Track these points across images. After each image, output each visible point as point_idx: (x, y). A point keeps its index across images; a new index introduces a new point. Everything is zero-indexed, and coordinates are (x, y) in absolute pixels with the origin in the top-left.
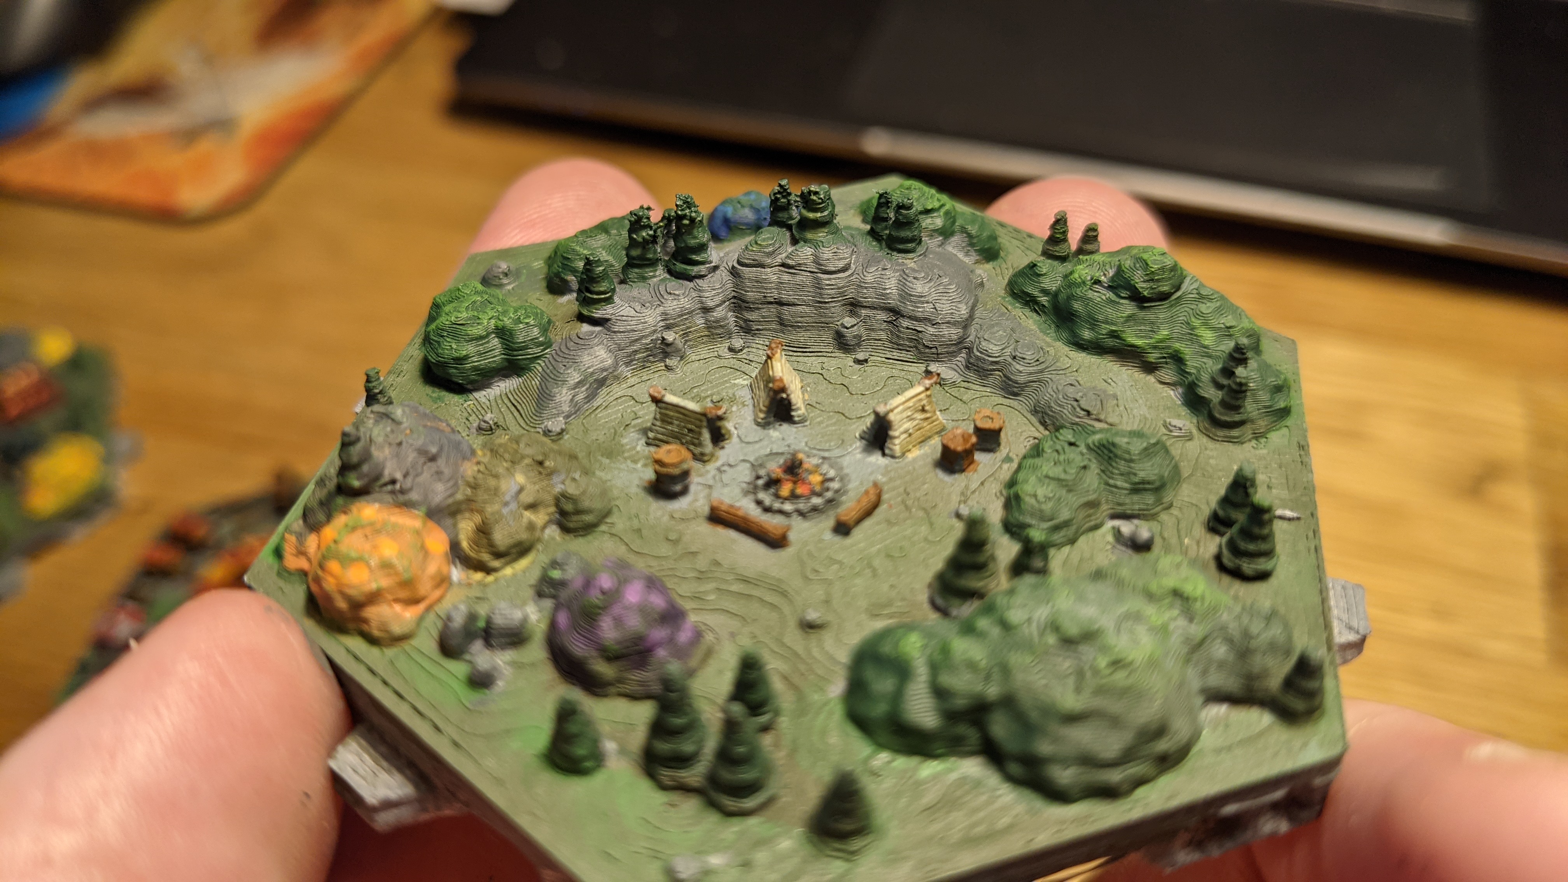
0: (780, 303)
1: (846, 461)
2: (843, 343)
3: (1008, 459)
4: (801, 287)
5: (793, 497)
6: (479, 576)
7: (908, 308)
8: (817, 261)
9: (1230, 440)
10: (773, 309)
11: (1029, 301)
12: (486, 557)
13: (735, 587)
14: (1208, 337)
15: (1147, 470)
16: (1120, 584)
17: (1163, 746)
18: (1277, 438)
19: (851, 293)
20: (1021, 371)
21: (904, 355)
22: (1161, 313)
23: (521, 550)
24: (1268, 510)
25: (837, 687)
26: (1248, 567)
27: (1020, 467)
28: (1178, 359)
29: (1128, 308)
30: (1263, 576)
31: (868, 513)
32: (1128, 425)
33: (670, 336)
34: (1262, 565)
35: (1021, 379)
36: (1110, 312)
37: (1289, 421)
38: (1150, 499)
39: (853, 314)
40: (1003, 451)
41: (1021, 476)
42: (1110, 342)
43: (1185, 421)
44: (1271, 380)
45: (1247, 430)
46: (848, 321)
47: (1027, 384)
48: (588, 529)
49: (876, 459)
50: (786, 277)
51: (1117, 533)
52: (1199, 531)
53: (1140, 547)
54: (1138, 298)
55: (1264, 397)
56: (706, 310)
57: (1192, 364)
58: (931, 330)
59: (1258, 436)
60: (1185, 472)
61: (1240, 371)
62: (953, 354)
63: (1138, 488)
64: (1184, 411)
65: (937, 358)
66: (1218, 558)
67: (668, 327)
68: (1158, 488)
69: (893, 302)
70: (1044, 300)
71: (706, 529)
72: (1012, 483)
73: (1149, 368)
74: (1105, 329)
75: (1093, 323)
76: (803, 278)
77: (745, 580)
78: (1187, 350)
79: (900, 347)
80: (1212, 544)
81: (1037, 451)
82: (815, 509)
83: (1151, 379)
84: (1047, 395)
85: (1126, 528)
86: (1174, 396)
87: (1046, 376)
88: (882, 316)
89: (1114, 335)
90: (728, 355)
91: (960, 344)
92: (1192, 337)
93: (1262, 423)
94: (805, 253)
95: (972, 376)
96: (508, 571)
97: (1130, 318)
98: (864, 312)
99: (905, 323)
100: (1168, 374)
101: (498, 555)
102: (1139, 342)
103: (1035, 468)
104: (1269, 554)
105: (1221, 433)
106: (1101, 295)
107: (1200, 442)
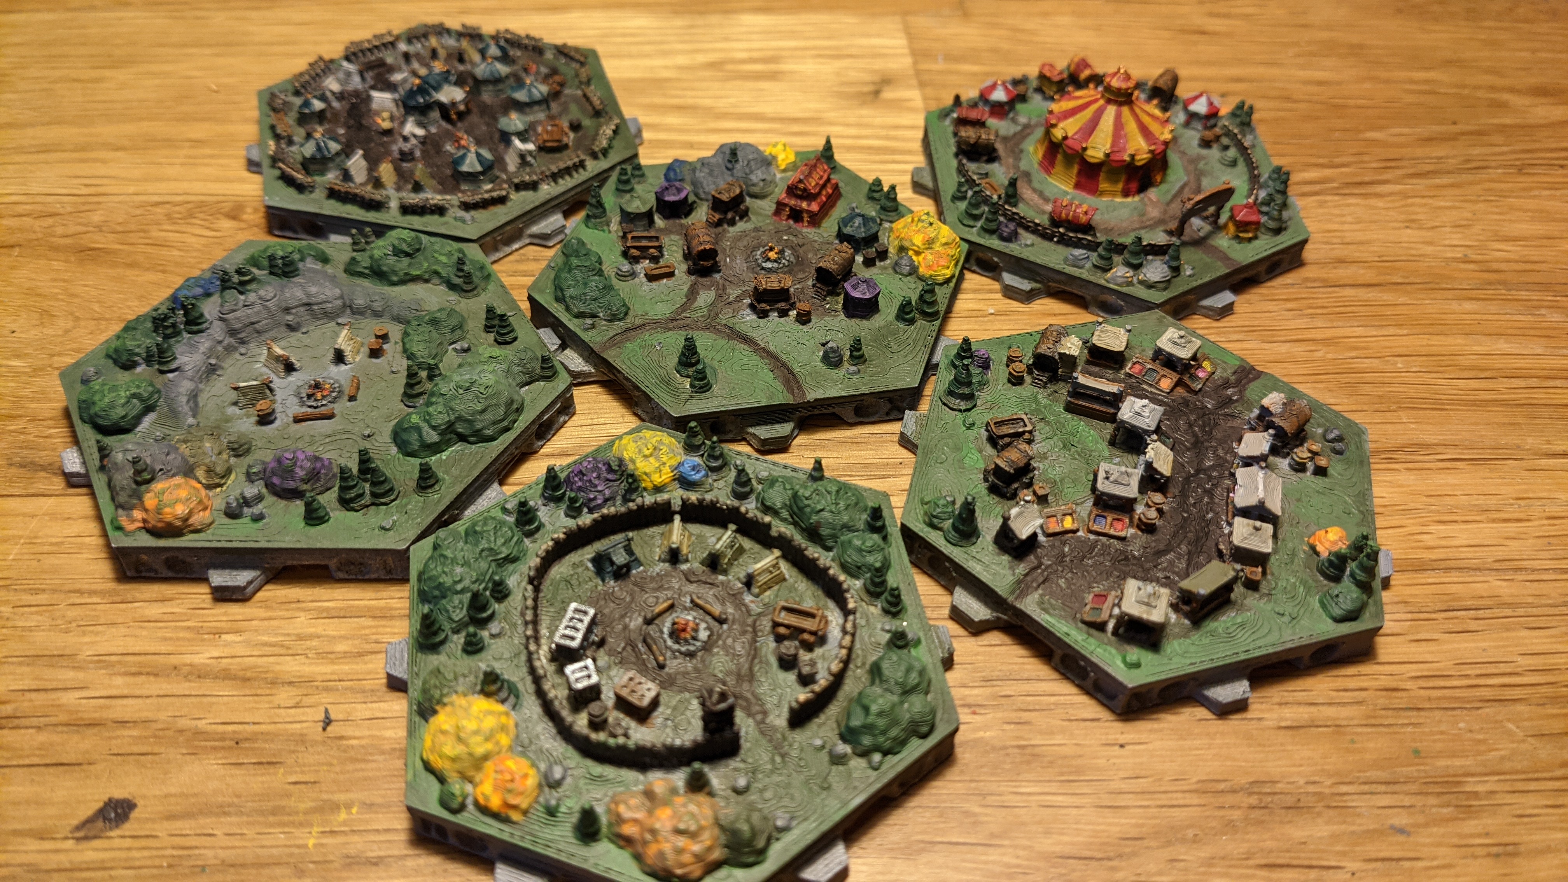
0: (253, 323)
1: (332, 375)
2: (292, 328)
3: (396, 343)
4: (258, 312)
5: (324, 397)
6: (219, 490)
7: (314, 300)
8: (260, 298)
9: (475, 296)
10: (251, 328)
11: (361, 275)
12: (217, 481)
13: (327, 440)
14: (444, 259)
15: (454, 322)
16: (470, 364)
17: (515, 406)
18: (491, 287)
19: (284, 305)
20: (378, 306)
21: (322, 322)
22: (420, 257)
23: (228, 472)
24: (504, 315)
25: (394, 450)
26: (508, 338)
27: (404, 344)
28: (436, 273)
29: (406, 260)
30: (515, 339)
31: (358, 389)
32: (435, 308)
33: (213, 361)
34: (512, 335)
35: (380, 309)
36: (399, 265)
37: (492, 278)
38: (459, 332)
39: (289, 314)
40: (392, 340)
41: (408, 346)
42: (408, 277)
43: (453, 297)
44: (478, 266)
45: (479, 289)
46: (290, 318)
47: (384, 310)
48: (248, 451)
49: (343, 367)
50: (249, 311)
51: (455, 350)
52: (484, 335)
53: (467, 350)
54: (408, 255)
55: (478, 274)
56: (220, 342)
57: (444, 273)
58: (329, 305)
59: (484, 290)
60: (466, 316)
61: (466, 268)
62: (343, 312)
63: (453, 331)
64: (451, 292)
65: (338, 316)
66: (496, 340)
67: (208, 358)
68: (460, 326)
69: (305, 300)
70: (367, 271)
71: (297, 426)
72: (405, 351)
73: (427, 281)
74: (401, 273)
75: (395, 273)
76: (257, 308)
77: (329, 436)
78: (439, 269)
79: (319, 319)
80: (491, 337)
81: (406, 334)
82: (335, 398)
83: (430, 285)
84: (395, 311)
85: (458, 346)
86: (443, 288)
87: (390, 303)
88: (302, 309)
89: (406, 274)
90: (241, 358)
91: (344, 306)
92: (439, 262)
93: (483, 285)
94: (252, 297)
95: (357, 317)
96: (229, 482)
97: (410, 265)
98: (293, 311)
99: (315, 307)
100: (436, 280)
101: (223, 477)
102: (418, 273)
103: (411, 340)
104: (513, 331)
105: (470, 295)
106: (392, 260)
107: (464, 301)
